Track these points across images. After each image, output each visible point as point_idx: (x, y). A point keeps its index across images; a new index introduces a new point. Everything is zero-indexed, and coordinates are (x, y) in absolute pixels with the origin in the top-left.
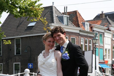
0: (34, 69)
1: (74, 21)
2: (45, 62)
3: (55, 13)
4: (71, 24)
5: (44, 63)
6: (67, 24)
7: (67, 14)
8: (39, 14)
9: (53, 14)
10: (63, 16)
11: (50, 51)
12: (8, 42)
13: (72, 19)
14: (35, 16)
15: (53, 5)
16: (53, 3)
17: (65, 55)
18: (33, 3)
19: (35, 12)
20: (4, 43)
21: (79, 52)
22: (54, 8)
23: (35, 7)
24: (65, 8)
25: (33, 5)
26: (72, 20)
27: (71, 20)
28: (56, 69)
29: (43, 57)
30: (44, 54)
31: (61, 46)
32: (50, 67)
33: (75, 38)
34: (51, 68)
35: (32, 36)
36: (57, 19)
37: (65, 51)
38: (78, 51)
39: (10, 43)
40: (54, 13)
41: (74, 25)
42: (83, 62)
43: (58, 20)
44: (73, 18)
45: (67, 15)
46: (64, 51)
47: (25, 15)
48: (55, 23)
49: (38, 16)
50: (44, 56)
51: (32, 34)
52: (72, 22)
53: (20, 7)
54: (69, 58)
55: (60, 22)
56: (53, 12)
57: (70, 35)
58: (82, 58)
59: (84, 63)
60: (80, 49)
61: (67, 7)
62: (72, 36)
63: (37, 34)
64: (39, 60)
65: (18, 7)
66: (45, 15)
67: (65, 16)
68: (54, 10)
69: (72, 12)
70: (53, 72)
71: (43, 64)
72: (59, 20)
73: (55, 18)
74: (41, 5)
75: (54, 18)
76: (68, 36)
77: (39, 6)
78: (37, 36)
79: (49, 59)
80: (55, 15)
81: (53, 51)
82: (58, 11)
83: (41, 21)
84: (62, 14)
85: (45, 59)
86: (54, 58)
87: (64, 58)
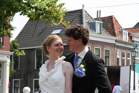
1: (109, 29)
2: (49, 77)
3: (85, 18)
4: (105, 32)
5: (47, 79)
6: (100, 33)
7: (100, 20)
8: (61, 17)
9: (82, 19)
10: (95, 22)
12: (21, 53)
15: (83, 8)
16: (83, 5)
17: (80, 71)
18: (53, 2)
19: (56, 14)
20: (16, 54)
22: (84, 12)
23: (56, 7)
24: (98, 12)
25: (53, 5)
26: (107, 27)
27: (105, 27)
29: (46, 69)
30: (48, 65)
33: (109, 50)
34: (57, 88)
36: (88, 25)
39: (24, 54)
40: (83, 18)
41: (109, 33)
43: (89, 28)
44: (108, 25)
45: (101, 21)
47: (43, 18)
50: (47, 68)
52: (106, 30)
53: (36, 8)
54: (85, 75)
55: (91, 30)
56: (82, 18)
57: (103, 46)
61: (100, 12)
62: (106, 47)
66: (72, 21)
67: (97, 23)
68: (84, 14)
69: (106, 17)
72: (90, 27)
73: (85, 25)
80: (85, 20)
82: (89, 15)
83: (64, 26)
84: (94, 20)
85: (49, 73)
86: (62, 72)
87: (77, 75)
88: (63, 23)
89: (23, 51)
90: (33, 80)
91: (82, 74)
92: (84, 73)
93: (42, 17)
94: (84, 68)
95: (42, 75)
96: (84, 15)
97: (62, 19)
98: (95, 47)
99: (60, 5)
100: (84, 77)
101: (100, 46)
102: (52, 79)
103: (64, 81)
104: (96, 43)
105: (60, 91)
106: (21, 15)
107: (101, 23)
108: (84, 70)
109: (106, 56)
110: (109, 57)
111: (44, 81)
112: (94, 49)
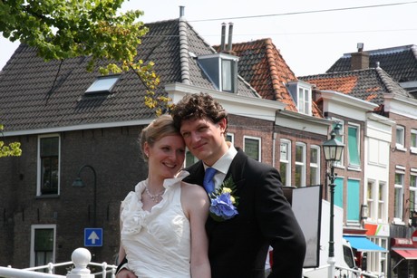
0: (107, 250)
1: (256, 78)
2: (148, 223)
3: (186, 47)
4: (245, 88)
5: (143, 229)
6: (230, 89)
7: (230, 51)
8: (130, 49)
9: (179, 49)
10: (217, 58)
11: (167, 183)
13: (249, 71)
14: (116, 56)
15: (181, 15)
16: (181, 8)
17: (222, 202)
18: (109, 5)
19: (114, 39)
21: (274, 193)
22: (185, 29)
23: (116, 21)
24: (224, 28)
26: (251, 73)
27: (247, 73)
28: (188, 250)
29: (140, 205)
30: (142, 193)
31: (206, 167)
32: (166, 245)
33: (258, 141)
34: (169, 249)
35: (102, 129)
36: (195, 67)
37: (222, 186)
38: (268, 186)
39: (19, 152)
40: (183, 46)
41: (258, 92)
43: (199, 74)
44: (254, 68)
45: (232, 54)
46: (217, 186)
47: (78, 51)
48: (187, 82)
49: (126, 56)
50: (142, 200)
51: (103, 122)
52: (248, 81)
54: (236, 212)
55: (205, 81)
56: (179, 44)
57: (241, 128)
58: (282, 212)
59: (290, 234)
60: (276, 179)
61: (231, 27)
62: (248, 132)
63: (118, 120)
64: (125, 218)
65: (53, 21)
66: (150, 54)
67: (222, 60)
68: (184, 32)
69: (248, 43)
70: (178, 262)
71: (137, 232)
72: (202, 72)
73: (186, 66)
74: (138, 14)
75: (184, 64)
76: (235, 131)
77: (131, 17)
78: (122, 127)
79: (162, 215)
80: (187, 53)
81: (176, 184)
82: (199, 38)
83: (137, 73)
84: (213, 52)
85: (148, 213)
86: (180, 210)
87: (217, 214)
88: (134, 66)
89: (17, 146)
91: (228, 208)
93: (75, 48)
94: (232, 194)
95: (129, 218)
96: (185, 38)
99: (128, 14)
102: (157, 227)
105: (177, 258)
107: (235, 60)
108: (232, 199)
111: (134, 235)
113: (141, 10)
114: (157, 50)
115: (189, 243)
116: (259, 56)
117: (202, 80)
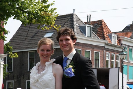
1: (98, 32)
2: (39, 78)
3: (75, 22)
4: (95, 36)
6: (90, 36)
8: (53, 21)
9: (73, 23)
10: (86, 26)
11: (47, 63)
12: (14, 55)
15: (74, 12)
16: (74, 10)
18: (45, 7)
19: (48, 18)
20: (9, 56)
22: (75, 17)
23: (48, 12)
24: (88, 16)
25: (45, 10)
27: (95, 31)
33: (99, 53)
36: (78, 29)
37: (69, 65)
39: (17, 56)
40: (74, 22)
41: (99, 37)
42: (92, 82)
43: (80, 31)
44: (98, 29)
45: (91, 25)
46: (68, 65)
47: (35, 22)
48: (76, 34)
50: (38, 69)
52: (96, 34)
53: (29, 12)
54: (74, 75)
55: (82, 33)
56: (73, 22)
57: (93, 49)
58: (92, 76)
61: (90, 16)
62: (96, 50)
65: (27, 12)
66: (64, 25)
67: (87, 26)
69: (96, 21)
71: (36, 82)
72: (81, 30)
74: (55, 9)
75: (75, 28)
76: (91, 50)
77: (52, 10)
80: (76, 24)
81: (51, 64)
82: (80, 19)
84: (84, 24)
85: (39, 75)
86: (52, 74)
89: (16, 54)
90: (26, 81)
91: (71, 74)
92: (73, 73)
95: (33, 77)
96: (75, 20)
97: (53, 23)
98: (85, 50)
99: (51, 10)
100: (73, 77)
101: (90, 49)
102: (43, 80)
103: (55, 82)
104: (87, 46)
106: (14, 19)
107: (91, 26)
108: (73, 70)
109: (96, 58)
110: (99, 59)
111: (34, 83)
112: (84, 52)
113: (56, 8)
114: (66, 24)
115: (55, 86)
116: (99, 25)
117: (80, 33)
